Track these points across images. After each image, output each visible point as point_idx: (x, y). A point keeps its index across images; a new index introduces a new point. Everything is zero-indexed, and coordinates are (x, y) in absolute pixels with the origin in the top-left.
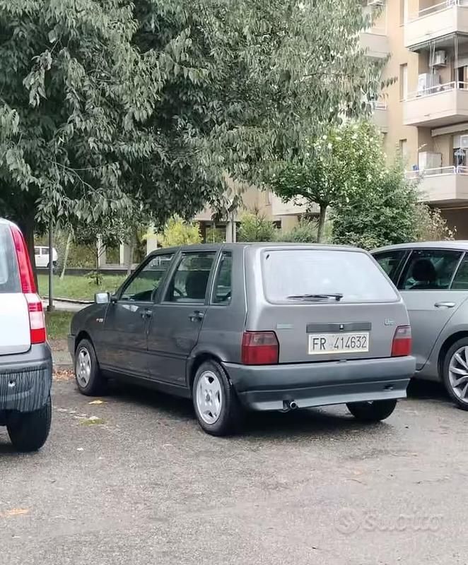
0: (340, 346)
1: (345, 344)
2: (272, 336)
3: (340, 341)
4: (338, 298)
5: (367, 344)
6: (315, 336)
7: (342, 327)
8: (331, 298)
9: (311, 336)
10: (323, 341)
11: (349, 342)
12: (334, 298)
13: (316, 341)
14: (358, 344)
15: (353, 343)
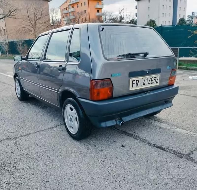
0: (146, 84)
1: (148, 83)
2: (109, 82)
3: (146, 81)
4: (145, 55)
5: (158, 81)
6: (133, 79)
7: (148, 72)
8: (142, 55)
9: (131, 80)
10: (137, 82)
11: (150, 81)
12: (143, 55)
13: (134, 82)
14: (154, 81)
15: (152, 81)
